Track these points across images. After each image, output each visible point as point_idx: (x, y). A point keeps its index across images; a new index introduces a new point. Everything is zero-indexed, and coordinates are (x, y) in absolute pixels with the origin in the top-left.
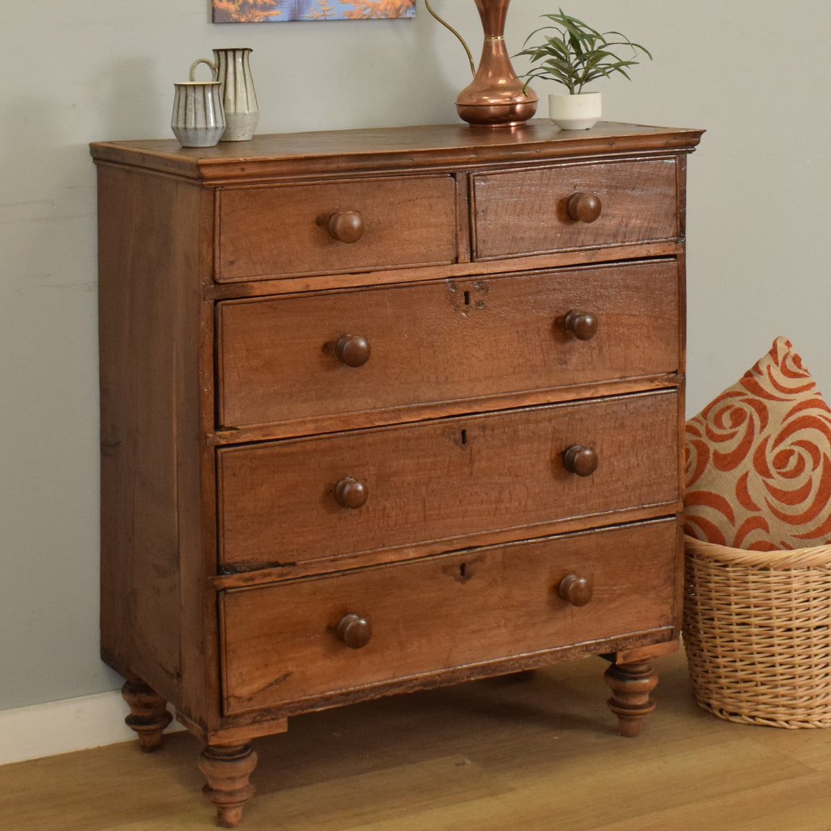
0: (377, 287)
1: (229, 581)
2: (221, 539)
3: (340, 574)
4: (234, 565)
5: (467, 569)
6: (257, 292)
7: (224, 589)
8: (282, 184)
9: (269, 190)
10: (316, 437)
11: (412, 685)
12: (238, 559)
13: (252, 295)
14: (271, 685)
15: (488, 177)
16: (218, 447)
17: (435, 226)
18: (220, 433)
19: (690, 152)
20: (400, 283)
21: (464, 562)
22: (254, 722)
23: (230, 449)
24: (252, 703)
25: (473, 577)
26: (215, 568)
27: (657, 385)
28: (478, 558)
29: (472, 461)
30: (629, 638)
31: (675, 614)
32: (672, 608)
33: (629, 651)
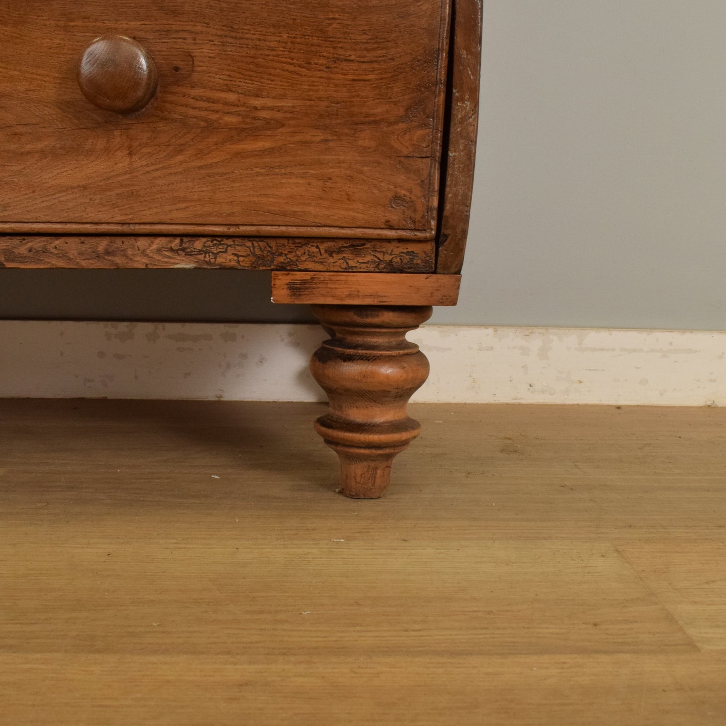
30: (309, 239)
31: (435, 202)
32: (425, 185)
33: (306, 276)
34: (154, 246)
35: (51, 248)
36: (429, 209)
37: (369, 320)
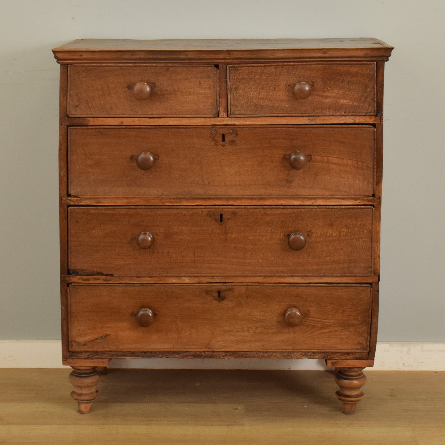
0: (165, 126)
1: (75, 279)
2: (69, 255)
3: (139, 285)
4: (77, 271)
5: (222, 294)
6: (92, 124)
7: (71, 283)
8: (107, 65)
9: (99, 68)
10: (127, 207)
11: (186, 354)
12: (78, 268)
13: (89, 125)
14: (97, 339)
15: (239, 68)
16: (69, 206)
17: (203, 94)
18: (70, 198)
19: (387, 61)
20: (180, 125)
21: (220, 290)
22: (88, 358)
23: (75, 208)
24: (85, 347)
25: (226, 299)
26: (66, 271)
27: (359, 203)
28: (229, 289)
29: (226, 233)
30: (336, 353)
31: (369, 344)
32: (366, 340)
33: (336, 361)
34: (298, 354)
35: (273, 355)
36: (367, 346)
37: (351, 370)
